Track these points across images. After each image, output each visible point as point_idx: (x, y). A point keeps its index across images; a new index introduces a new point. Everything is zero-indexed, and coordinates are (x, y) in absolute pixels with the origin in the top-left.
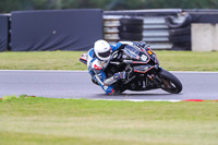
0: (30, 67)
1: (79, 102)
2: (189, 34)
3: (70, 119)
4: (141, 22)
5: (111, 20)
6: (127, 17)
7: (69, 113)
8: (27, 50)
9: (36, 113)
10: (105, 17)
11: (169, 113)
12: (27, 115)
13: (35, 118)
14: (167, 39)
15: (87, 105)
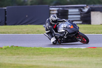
0: (16, 33)
1: (38, 49)
2: (90, 16)
3: (34, 57)
4: (67, 11)
5: (53, 10)
6: (61, 9)
7: (33, 54)
8: (14, 25)
9: (18, 54)
10: (50, 9)
11: (80, 53)
12: (14, 55)
13: (18, 56)
14: (79, 19)
15: (42, 50)
